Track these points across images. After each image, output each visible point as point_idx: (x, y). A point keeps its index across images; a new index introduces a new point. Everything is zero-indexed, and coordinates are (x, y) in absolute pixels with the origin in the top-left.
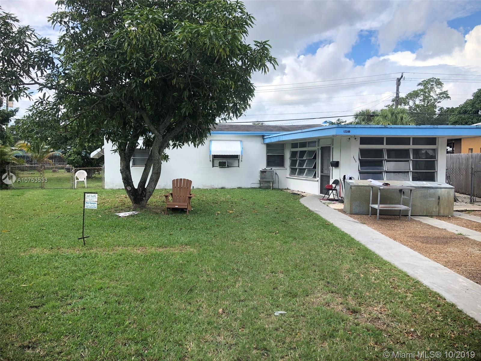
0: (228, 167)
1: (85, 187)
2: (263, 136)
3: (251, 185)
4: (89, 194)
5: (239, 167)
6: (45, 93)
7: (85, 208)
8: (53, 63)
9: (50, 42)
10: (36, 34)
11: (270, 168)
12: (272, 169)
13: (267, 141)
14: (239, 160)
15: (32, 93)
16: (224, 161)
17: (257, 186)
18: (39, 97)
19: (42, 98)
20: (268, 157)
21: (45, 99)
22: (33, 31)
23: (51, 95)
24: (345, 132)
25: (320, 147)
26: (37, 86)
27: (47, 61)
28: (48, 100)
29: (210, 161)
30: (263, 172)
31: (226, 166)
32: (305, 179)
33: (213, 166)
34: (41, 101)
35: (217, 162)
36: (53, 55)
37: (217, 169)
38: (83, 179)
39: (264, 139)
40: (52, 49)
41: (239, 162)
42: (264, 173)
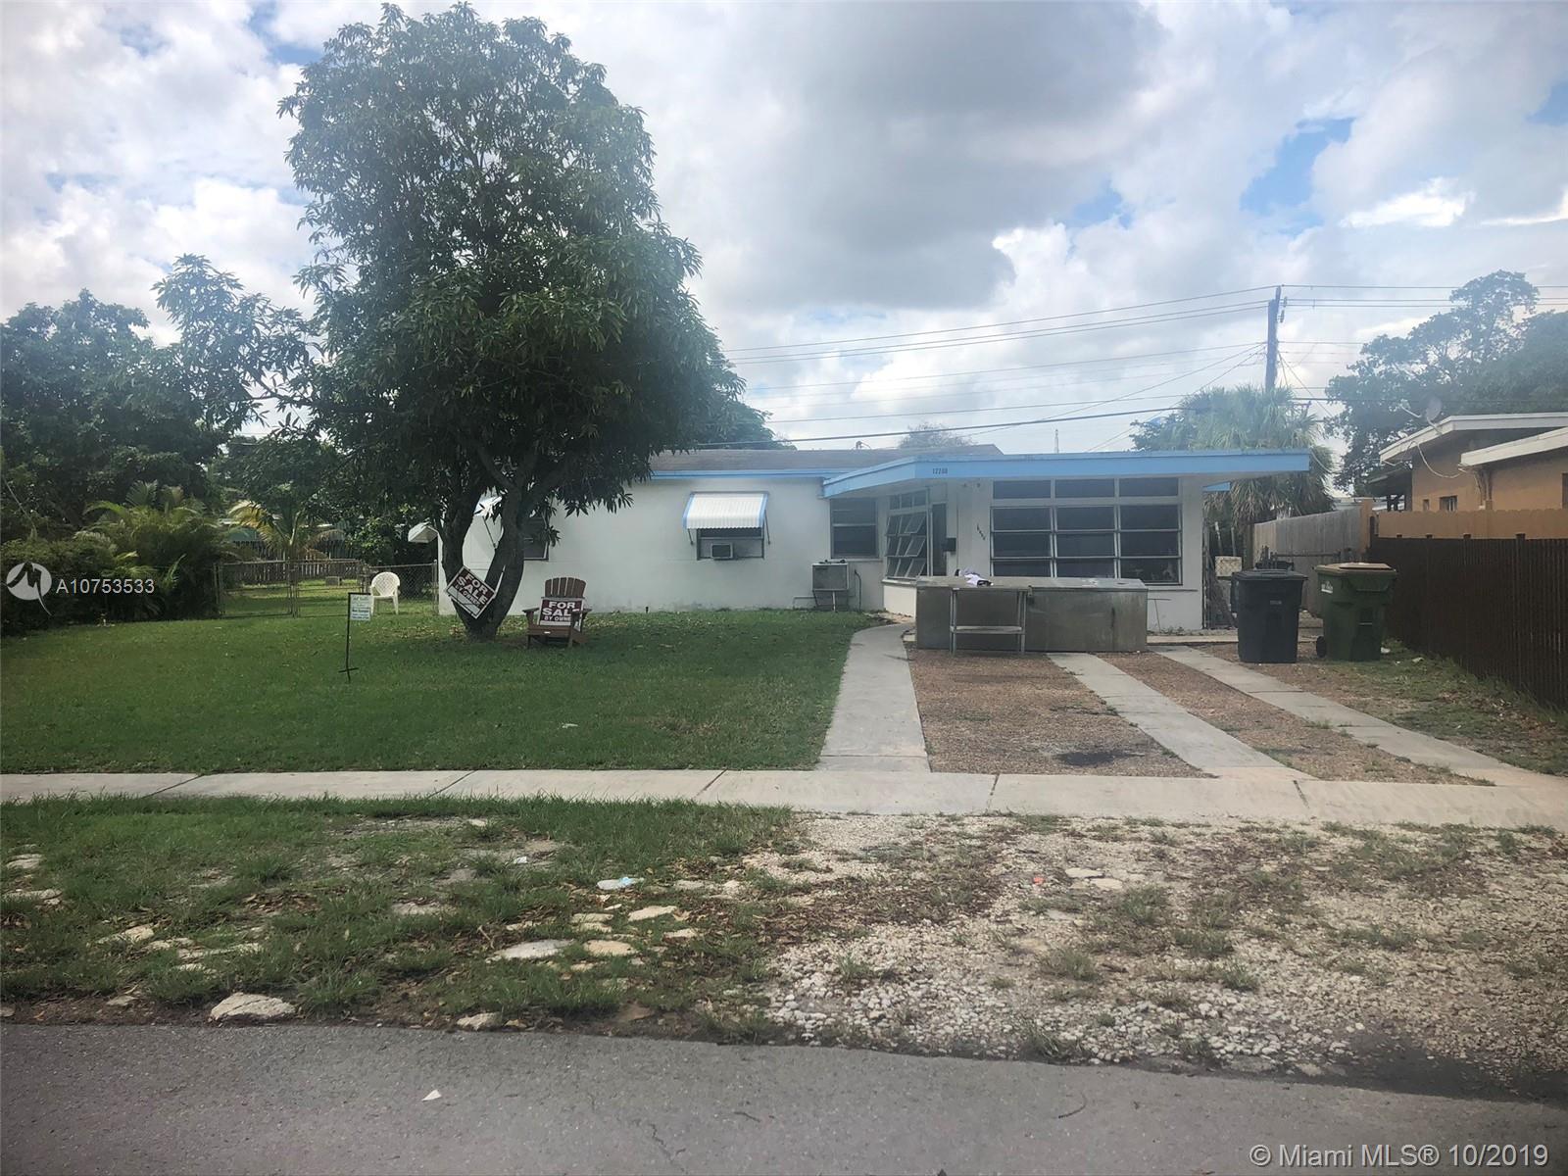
0: (736, 557)
1: (395, 613)
2: (821, 480)
3: (794, 602)
4: (357, 596)
5: (763, 557)
6: (290, 414)
7: (351, 618)
8: (306, 354)
9: (300, 315)
10: (272, 307)
11: (839, 560)
12: (843, 562)
13: (829, 492)
14: (763, 540)
15: (267, 412)
16: (726, 543)
17: (811, 604)
18: (280, 423)
19: (284, 424)
20: (836, 533)
21: (291, 424)
22: (268, 302)
23: (304, 417)
24: (935, 471)
25: (931, 507)
26: (275, 401)
27: (293, 351)
28: (297, 425)
29: (692, 543)
30: (820, 570)
31: (731, 557)
32: (908, 583)
33: (699, 557)
34: (282, 428)
35: (709, 545)
36: (305, 337)
37: (710, 563)
38: (391, 595)
39: (823, 487)
40: (302, 327)
41: (763, 544)
42: (824, 572)
